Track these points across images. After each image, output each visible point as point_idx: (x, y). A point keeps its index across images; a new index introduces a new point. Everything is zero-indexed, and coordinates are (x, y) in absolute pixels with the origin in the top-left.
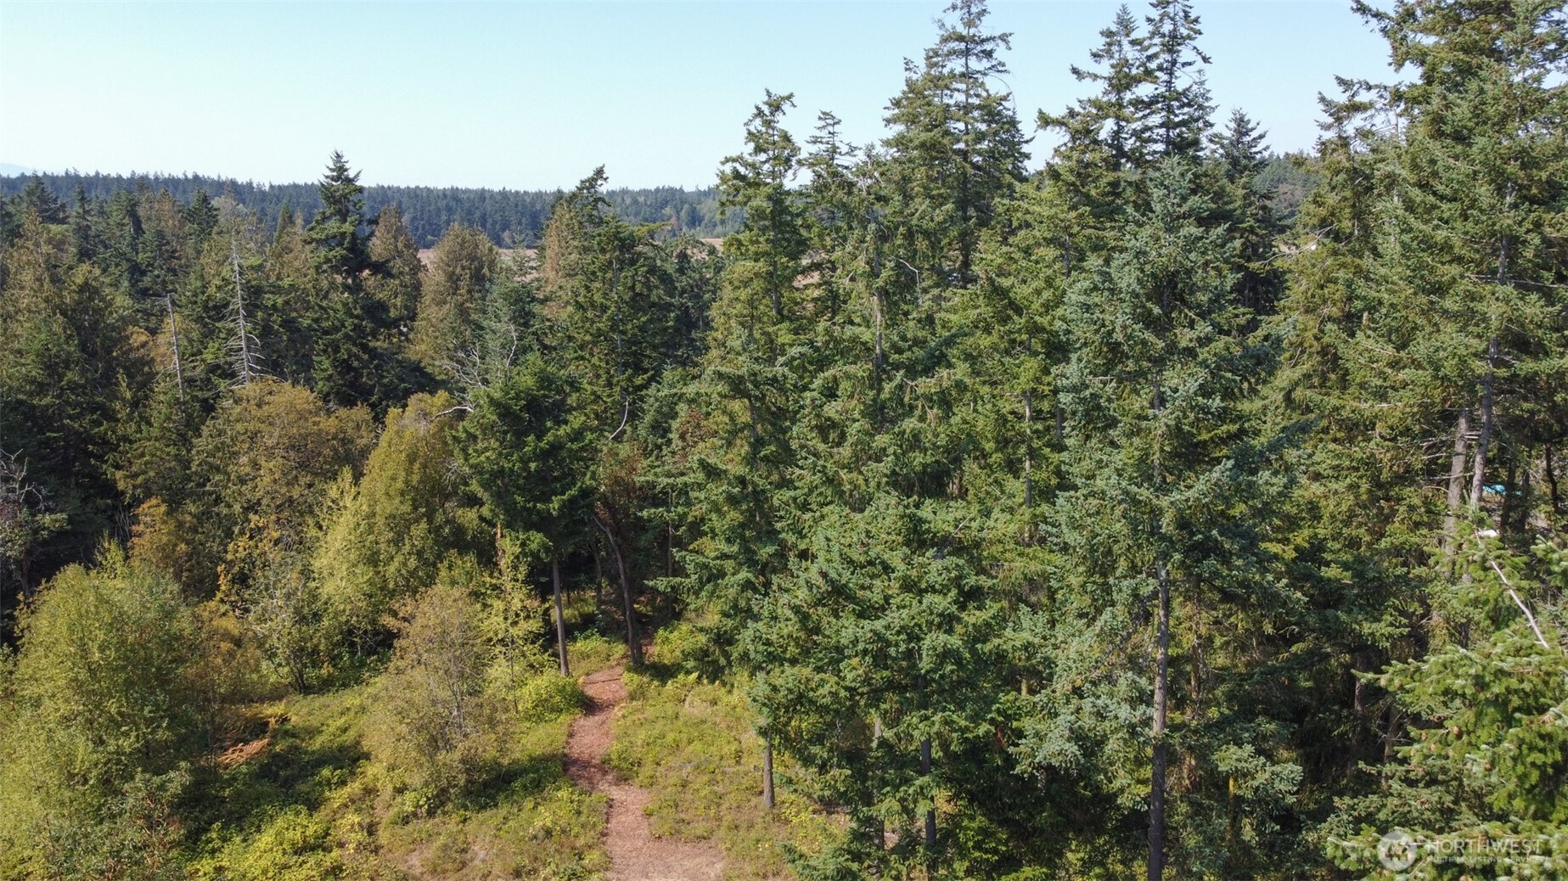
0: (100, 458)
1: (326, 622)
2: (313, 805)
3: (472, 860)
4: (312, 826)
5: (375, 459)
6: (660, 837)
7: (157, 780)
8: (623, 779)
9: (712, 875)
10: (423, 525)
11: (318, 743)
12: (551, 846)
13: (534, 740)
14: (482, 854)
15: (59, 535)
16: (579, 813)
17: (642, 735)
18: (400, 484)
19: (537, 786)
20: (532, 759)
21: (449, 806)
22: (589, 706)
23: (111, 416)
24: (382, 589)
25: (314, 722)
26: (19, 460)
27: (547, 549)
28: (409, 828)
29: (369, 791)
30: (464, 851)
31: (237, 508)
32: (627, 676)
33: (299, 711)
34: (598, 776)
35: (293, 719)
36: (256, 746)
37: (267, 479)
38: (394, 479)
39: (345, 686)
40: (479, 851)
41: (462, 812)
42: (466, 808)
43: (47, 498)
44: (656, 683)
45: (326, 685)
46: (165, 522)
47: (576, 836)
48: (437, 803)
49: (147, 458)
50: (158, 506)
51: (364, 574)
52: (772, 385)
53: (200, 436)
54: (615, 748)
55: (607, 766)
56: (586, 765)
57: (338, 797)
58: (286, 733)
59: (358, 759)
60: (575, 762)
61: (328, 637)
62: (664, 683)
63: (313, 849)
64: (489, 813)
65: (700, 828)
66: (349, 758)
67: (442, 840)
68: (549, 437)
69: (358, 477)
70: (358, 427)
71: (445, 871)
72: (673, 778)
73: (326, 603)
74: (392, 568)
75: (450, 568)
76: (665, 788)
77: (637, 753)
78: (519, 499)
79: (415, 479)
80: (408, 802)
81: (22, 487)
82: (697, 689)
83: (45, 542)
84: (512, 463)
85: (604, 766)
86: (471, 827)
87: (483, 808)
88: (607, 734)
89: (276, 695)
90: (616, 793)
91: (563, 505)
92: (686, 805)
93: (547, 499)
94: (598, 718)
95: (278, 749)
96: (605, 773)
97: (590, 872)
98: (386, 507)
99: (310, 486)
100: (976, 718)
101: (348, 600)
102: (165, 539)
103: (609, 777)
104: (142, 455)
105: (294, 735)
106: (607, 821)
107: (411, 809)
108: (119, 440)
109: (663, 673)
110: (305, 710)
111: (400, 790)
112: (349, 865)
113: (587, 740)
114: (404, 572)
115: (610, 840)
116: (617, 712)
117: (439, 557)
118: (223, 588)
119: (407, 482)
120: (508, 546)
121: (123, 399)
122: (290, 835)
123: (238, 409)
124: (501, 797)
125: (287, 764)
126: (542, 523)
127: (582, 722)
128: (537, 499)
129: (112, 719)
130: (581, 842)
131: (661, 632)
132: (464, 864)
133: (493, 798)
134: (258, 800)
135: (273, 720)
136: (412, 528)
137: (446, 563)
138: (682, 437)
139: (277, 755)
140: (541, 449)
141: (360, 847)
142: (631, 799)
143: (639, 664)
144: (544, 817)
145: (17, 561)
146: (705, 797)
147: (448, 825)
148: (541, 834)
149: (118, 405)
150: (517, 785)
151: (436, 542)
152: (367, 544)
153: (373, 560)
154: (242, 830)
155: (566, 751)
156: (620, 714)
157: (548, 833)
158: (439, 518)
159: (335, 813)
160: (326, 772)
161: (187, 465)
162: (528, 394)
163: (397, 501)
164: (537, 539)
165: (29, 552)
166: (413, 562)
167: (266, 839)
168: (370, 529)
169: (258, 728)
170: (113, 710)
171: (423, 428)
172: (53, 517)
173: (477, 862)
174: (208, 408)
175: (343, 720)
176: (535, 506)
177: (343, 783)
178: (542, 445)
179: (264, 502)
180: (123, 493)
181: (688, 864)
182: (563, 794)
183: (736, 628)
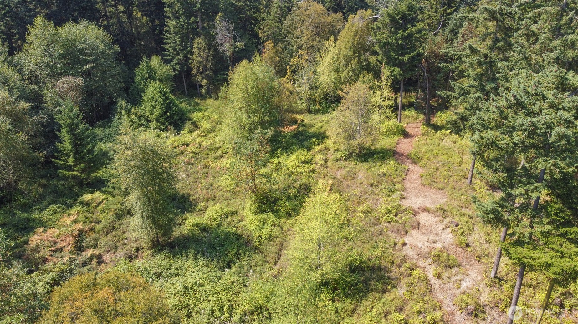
0: (255, 25)
1: (319, 90)
2: (309, 150)
3: (357, 177)
4: (308, 156)
5: (343, 33)
6: (424, 185)
7: (264, 131)
8: (415, 162)
9: (442, 202)
10: (356, 60)
11: (312, 130)
12: (385, 179)
13: (385, 143)
14: (360, 176)
15: (242, 50)
16: (396, 170)
17: (424, 149)
18: (350, 44)
19: (383, 159)
20: (382, 149)
21: (352, 159)
22: (406, 135)
23: (258, 10)
24: (339, 82)
25: (312, 123)
26: (232, 23)
27: (400, 75)
28: (338, 163)
29: (327, 149)
30: (355, 174)
31: (295, 47)
32: (422, 127)
33: (308, 119)
34: (405, 160)
35: (306, 121)
36: (293, 127)
37: (306, 38)
38: (348, 42)
39: (323, 113)
40: (360, 175)
41: (356, 161)
42: (357, 161)
43: (239, 37)
44: (433, 131)
45: (317, 112)
46: (272, 49)
47: (394, 178)
48: (348, 157)
49: (269, 26)
50: (271, 43)
51: (334, 75)
53: (286, 20)
54: (413, 151)
55: (409, 157)
56: (402, 155)
57: (317, 148)
58: (303, 125)
59: (324, 138)
60: (398, 153)
61: (320, 96)
62: (436, 132)
63: (307, 163)
64: (365, 164)
65: (440, 185)
66: (322, 137)
67: (348, 169)
68: (408, 31)
69: (336, 40)
70: (338, 21)
71: (348, 179)
72: (433, 166)
73: (320, 84)
74: (343, 75)
75: (364, 77)
76: (429, 169)
77: (421, 154)
78: (392, 54)
79: (356, 42)
80: (338, 155)
81: (232, 33)
82: (449, 136)
83: (237, 52)
84: (392, 40)
85: (408, 157)
86: (358, 167)
87: (363, 161)
88: (411, 146)
89: (301, 112)
90: (411, 167)
91: (409, 59)
92: (437, 176)
93: (404, 56)
94: (409, 140)
95: (300, 129)
96: (408, 159)
97: (397, 191)
98: (344, 52)
99: (319, 41)
100: (570, 165)
101: (327, 84)
102: (272, 55)
103: (409, 161)
104: (267, 25)
105: (305, 126)
106: (406, 175)
107: (339, 157)
108: (261, 19)
109: (437, 128)
110: (309, 119)
111: (337, 150)
112: (317, 170)
113: (403, 147)
114: (347, 76)
115: (406, 182)
116: (416, 139)
117: (360, 73)
118: (288, 74)
119: (353, 44)
120: (386, 72)
121: (263, 5)
122: (301, 157)
123: (299, 11)
124: (370, 159)
125: (302, 135)
126: (400, 65)
127: (403, 140)
128: (399, 55)
129: (253, 111)
130: (395, 180)
131: (439, 113)
132: (354, 178)
133: (367, 159)
134: (292, 144)
135: (299, 120)
136: (352, 61)
137: (362, 75)
138: (463, 36)
139: (299, 132)
140: (404, 35)
141: (322, 165)
142: (416, 170)
143: (428, 123)
144: (384, 169)
145: (230, 57)
146: (444, 175)
147: (351, 165)
148: (382, 174)
149: (261, 7)
150: (376, 156)
151: (360, 67)
152: (336, 65)
153: (337, 71)
154: (287, 152)
155: (395, 149)
156: (417, 140)
157: (384, 175)
158: (362, 58)
159: (315, 153)
160: (314, 140)
161: (280, 30)
162: (403, 13)
163: (348, 50)
164: (397, 70)
165: (233, 55)
166: (351, 73)
167: (293, 156)
168: (338, 60)
169: (295, 122)
170: (253, 108)
171: (361, 23)
172: (240, 43)
173: (358, 179)
174: (289, 10)
175: (321, 124)
176: (398, 58)
177: (319, 144)
178: (405, 34)
179: (304, 46)
180: (261, 38)
181: (433, 196)
182: (392, 163)
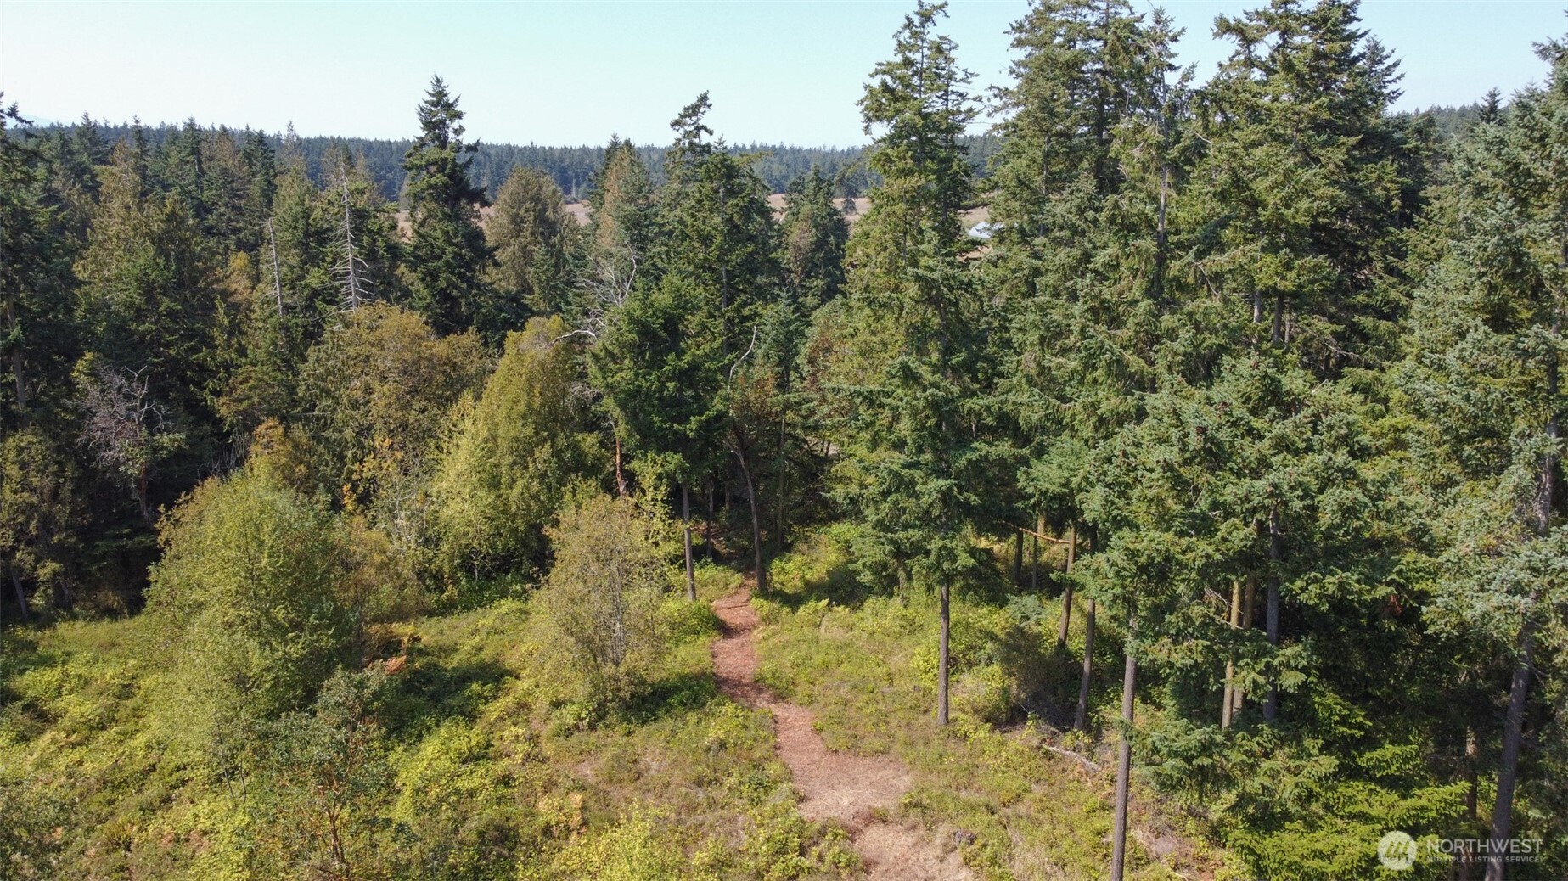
0: (199, 385)
1: (445, 547)
2: (472, 718)
3: (647, 770)
4: (476, 736)
5: (494, 383)
6: (836, 751)
8: (781, 696)
9: (902, 787)
10: (547, 448)
11: (455, 661)
12: (727, 757)
13: (688, 657)
14: (654, 765)
15: (178, 456)
16: (746, 727)
17: (790, 657)
18: (522, 407)
19: (694, 702)
20: (682, 678)
21: (610, 719)
22: (726, 630)
23: (209, 342)
24: (504, 512)
25: (446, 640)
26: (141, 380)
27: (683, 471)
28: (574, 740)
29: (523, 706)
30: (635, 762)
31: (349, 433)
32: (756, 602)
33: (429, 632)
34: (753, 694)
35: (424, 638)
36: (394, 662)
37: (381, 403)
38: (516, 402)
39: (467, 608)
40: (653, 763)
41: (625, 725)
42: (629, 722)
43: (166, 418)
44: (786, 609)
45: (446, 609)
46: (283, 443)
47: (751, 749)
48: (599, 716)
49: (251, 382)
50: (275, 427)
51: (486, 497)
52: (966, 291)
53: (305, 360)
54: (766, 668)
55: (761, 685)
56: (738, 684)
57: (495, 709)
58: (421, 653)
59: (502, 676)
60: (726, 681)
61: (451, 561)
62: (795, 610)
63: (477, 758)
64: (654, 726)
65: (877, 744)
66: (495, 675)
67: (614, 750)
68: (687, 358)
69: (478, 398)
70: (467, 355)
71: (620, 781)
72: (833, 697)
73: (446, 526)
74: (514, 494)
75: (574, 492)
76: (825, 705)
77: (789, 673)
78: (656, 419)
79: (537, 404)
80: (568, 716)
81: (142, 406)
82: (829, 615)
83: (164, 462)
84: (650, 382)
85: (758, 685)
86: (635, 739)
87: (645, 722)
88: (751, 656)
89: (400, 614)
90: (778, 710)
91: (701, 425)
92: (852, 722)
93: (686, 420)
94: (735, 641)
95: (417, 665)
96: (760, 691)
97: (776, 782)
98: (506, 431)
99: (423, 411)
101: (469, 523)
102: (283, 461)
103: (766, 696)
104: (246, 380)
105: (428, 654)
106: (776, 736)
107: (572, 722)
108: (217, 367)
109: (793, 601)
110: (434, 631)
111: (557, 704)
112: (519, 775)
113: (730, 661)
114: (526, 495)
115: (784, 754)
116: (757, 634)
117: (561, 483)
118: (349, 507)
119: (528, 406)
120: (647, 470)
121: (221, 325)
122: (456, 744)
123: (349, 332)
124: (661, 712)
125: (429, 681)
126: (679, 443)
127: (721, 644)
128: (674, 420)
129: (278, 626)
130: (757, 754)
131: (777, 562)
132: (639, 776)
133: (653, 713)
134: (412, 712)
135: (405, 639)
136: (536, 452)
137: (569, 486)
138: (811, 362)
139: (416, 672)
140: (681, 369)
141: (527, 757)
142: (795, 719)
143: (766, 591)
144: (715, 730)
145: (138, 481)
146: (871, 714)
147: (613, 739)
148: (715, 747)
149: (216, 332)
150: (673, 701)
151: (559, 468)
152: (487, 467)
153: (494, 484)
154: (402, 741)
155: (715, 670)
156: (760, 636)
157: (723, 745)
158: (561, 441)
159: (492, 725)
160: (475, 687)
161: (292, 390)
162: (665, 313)
163: (519, 424)
164: (674, 460)
165: (147, 472)
166: (535, 486)
167: (430, 747)
168: (491, 453)
169: (390, 647)
170: (280, 616)
171: (543, 352)
172: (171, 436)
173: (652, 772)
174: (312, 335)
175: (477, 639)
176: (672, 426)
177: (495, 697)
178: (682, 364)
179: (377, 426)
180: (222, 420)
181: (874, 777)
182: (729, 708)
183: (924, 539)
